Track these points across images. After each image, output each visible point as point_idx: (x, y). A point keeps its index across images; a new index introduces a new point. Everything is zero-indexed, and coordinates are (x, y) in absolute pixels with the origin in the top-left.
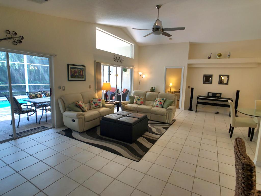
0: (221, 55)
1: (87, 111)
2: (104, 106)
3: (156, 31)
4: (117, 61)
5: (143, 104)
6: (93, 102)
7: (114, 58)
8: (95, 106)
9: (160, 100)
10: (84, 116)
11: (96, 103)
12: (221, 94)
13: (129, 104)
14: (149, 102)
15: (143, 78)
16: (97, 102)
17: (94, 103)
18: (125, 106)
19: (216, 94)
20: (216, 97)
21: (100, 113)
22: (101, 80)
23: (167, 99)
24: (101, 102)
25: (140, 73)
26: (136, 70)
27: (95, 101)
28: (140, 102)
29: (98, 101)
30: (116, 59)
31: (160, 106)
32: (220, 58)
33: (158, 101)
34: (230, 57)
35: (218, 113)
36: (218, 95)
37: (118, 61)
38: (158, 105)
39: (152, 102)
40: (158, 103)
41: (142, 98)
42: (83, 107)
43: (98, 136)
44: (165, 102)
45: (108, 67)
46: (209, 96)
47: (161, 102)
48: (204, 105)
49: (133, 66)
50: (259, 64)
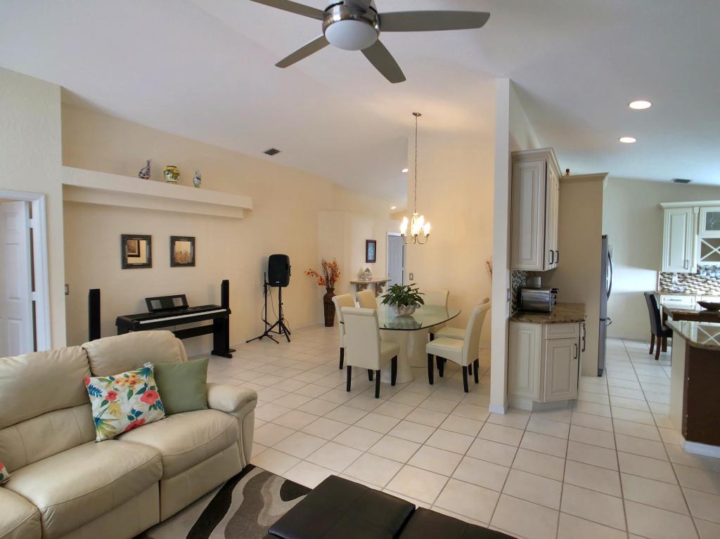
0: (178, 174)
9: (134, 383)
12: (183, 297)
19: (170, 299)
20: (175, 310)
31: (154, 413)
33: (123, 394)
34: (202, 186)
36: (179, 303)
38: (139, 413)
40: (130, 403)
44: (158, 380)
46: (153, 313)
47: (149, 394)
50: (247, 211)
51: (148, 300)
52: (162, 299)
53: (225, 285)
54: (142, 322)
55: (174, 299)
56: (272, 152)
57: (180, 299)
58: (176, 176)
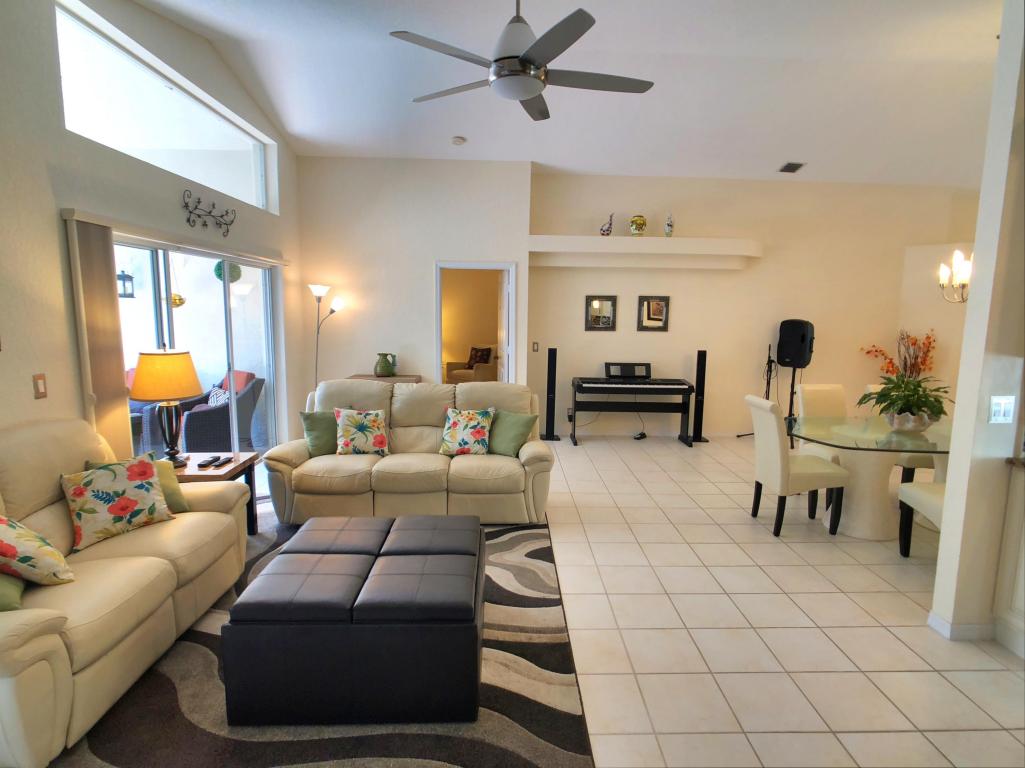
0: (644, 224)
1: (70, 576)
2: (177, 507)
3: (513, 73)
4: (199, 222)
5: (386, 449)
6: (88, 494)
7: (186, 206)
8: (118, 519)
9: (471, 419)
10: (62, 634)
11: (117, 494)
12: (648, 366)
13: (311, 456)
14: (415, 431)
15: (332, 312)
16: (125, 485)
17: (106, 498)
18: (295, 472)
19: (632, 366)
20: (633, 379)
21: (173, 562)
22: (116, 334)
23: (503, 413)
24: (154, 480)
25: (317, 290)
26: (291, 273)
27: (103, 482)
28: (371, 439)
29: (130, 478)
30: (197, 212)
31: (477, 447)
32: (640, 235)
33: (461, 426)
34: (674, 234)
35: (642, 436)
36: (640, 372)
37: (205, 225)
38: (466, 443)
39: (427, 430)
40: (463, 434)
41: (377, 415)
42: (26, 559)
43: (215, 737)
44: (493, 423)
45: (147, 253)
46: (610, 378)
47: (477, 430)
48: (597, 413)
49: (278, 255)
50: (750, 260)
51: (608, 366)
52: (624, 366)
53: (702, 356)
54: (584, 385)
55: (636, 368)
56: (791, 168)
57: (644, 367)
58: (641, 226)
